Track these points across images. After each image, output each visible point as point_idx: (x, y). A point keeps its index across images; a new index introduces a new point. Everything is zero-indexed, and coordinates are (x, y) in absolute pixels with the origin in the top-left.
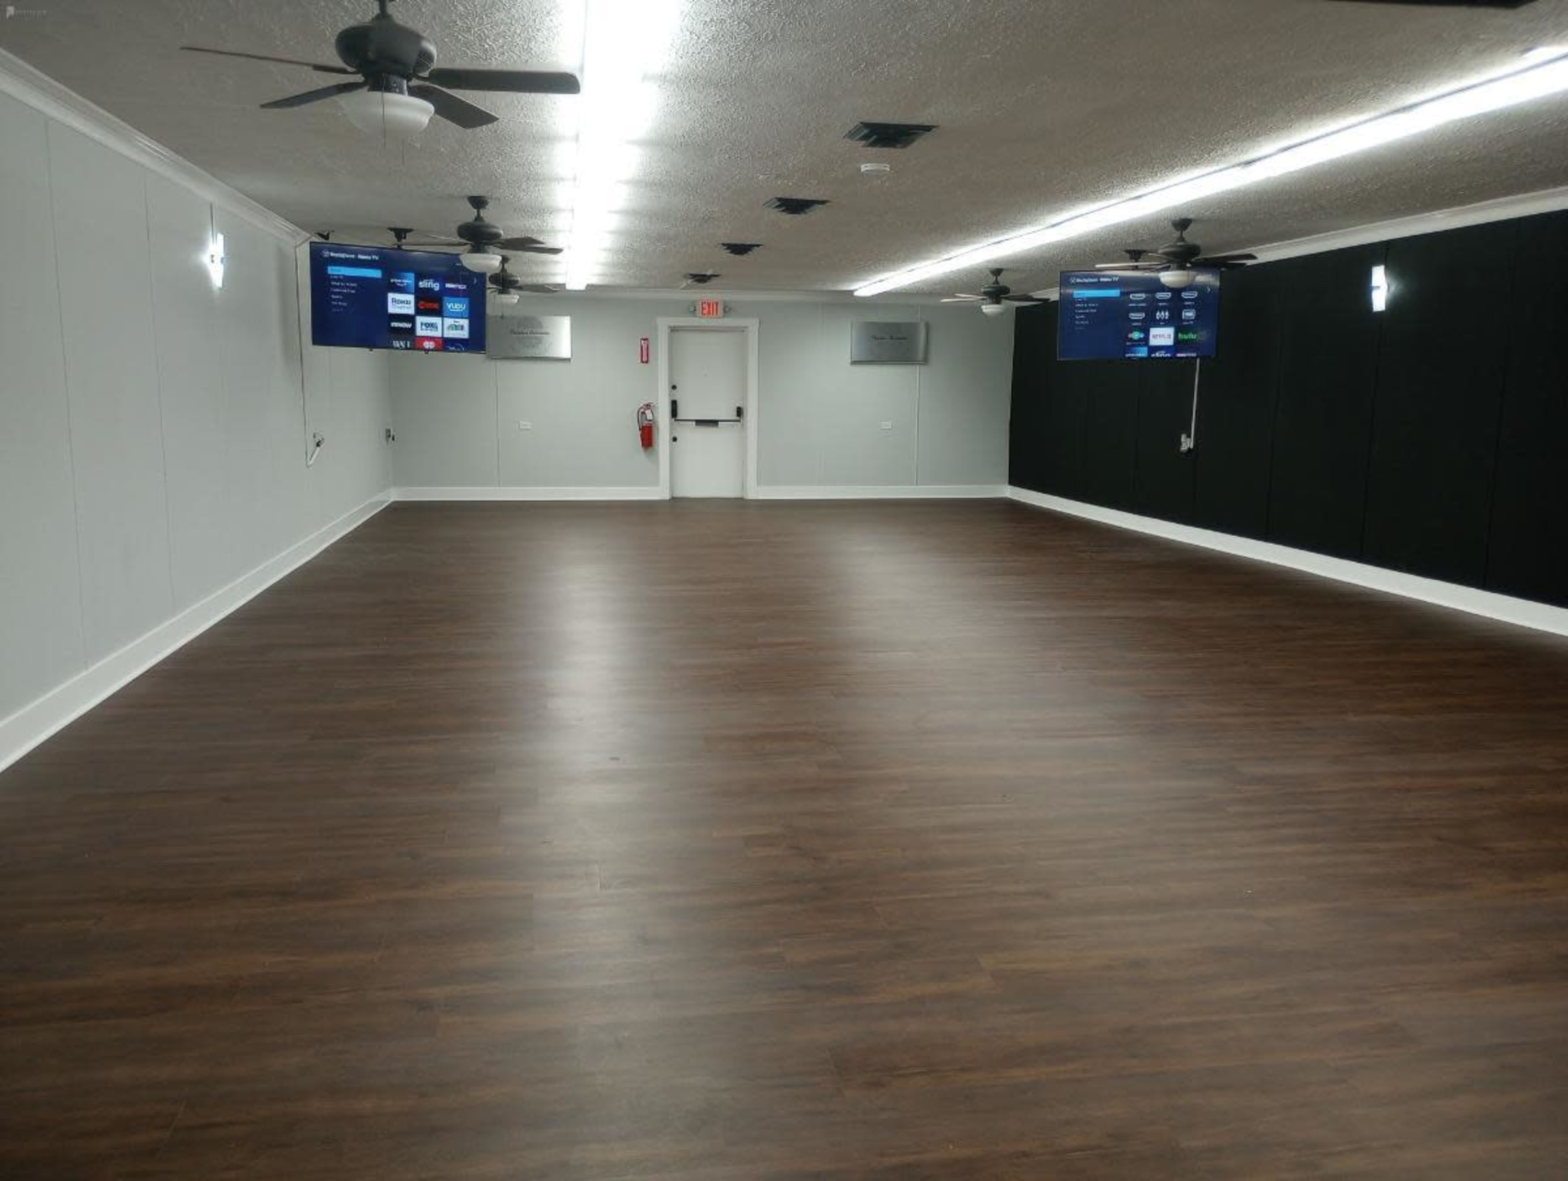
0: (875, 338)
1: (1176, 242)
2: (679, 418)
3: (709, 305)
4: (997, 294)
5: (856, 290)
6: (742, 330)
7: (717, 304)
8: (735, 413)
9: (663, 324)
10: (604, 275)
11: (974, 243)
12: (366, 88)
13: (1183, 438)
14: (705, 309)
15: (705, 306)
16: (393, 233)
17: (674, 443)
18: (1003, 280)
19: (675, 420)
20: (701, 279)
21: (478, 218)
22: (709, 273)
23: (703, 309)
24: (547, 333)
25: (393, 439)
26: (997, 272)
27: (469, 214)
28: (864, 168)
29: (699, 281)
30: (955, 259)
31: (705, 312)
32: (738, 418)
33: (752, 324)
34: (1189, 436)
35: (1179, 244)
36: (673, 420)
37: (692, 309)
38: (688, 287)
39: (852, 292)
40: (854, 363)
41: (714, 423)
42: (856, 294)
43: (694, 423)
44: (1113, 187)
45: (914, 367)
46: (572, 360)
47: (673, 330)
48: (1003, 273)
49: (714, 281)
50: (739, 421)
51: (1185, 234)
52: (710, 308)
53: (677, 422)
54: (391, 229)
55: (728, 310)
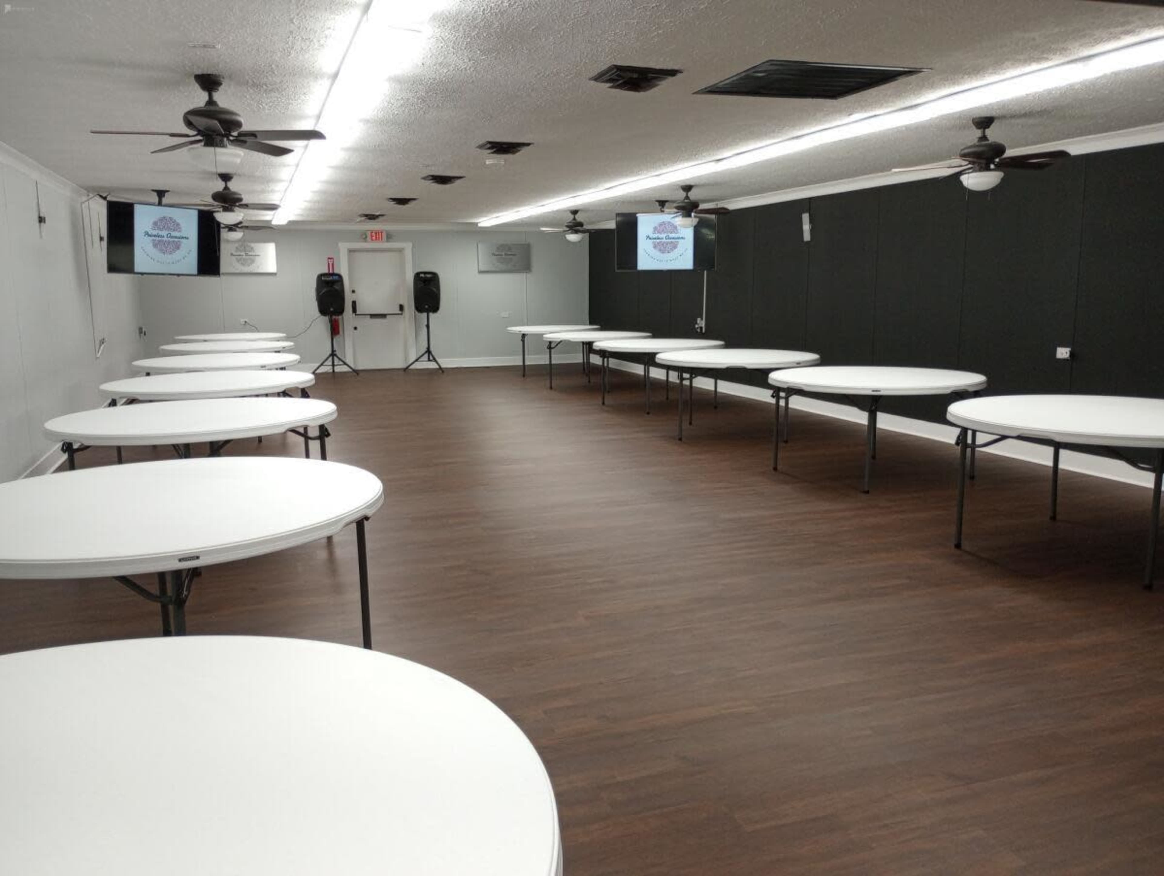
0: (494, 254)
1: (684, 199)
2: (358, 313)
3: (376, 233)
4: (575, 227)
5: (480, 222)
6: (401, 251)
7: (382, 233)
8: (398, 309)
9: (344, 247)
10: (302, 215)
11: (559, 197)
12: (203, 144)
13: (699, 320)
14: (373, 236)
15: (374, 234)
16: (155, 194)
17: (355, 331)
18: (579, 217)
19: (356, 315)
20: (372, 217)
21: (226, 188)
22: (377, 214)
23: (372, 236)
24: (258, 256)
25: (145, 334)
26: (575, 212)
27: (219, 186)
28: (488, 162)
29: (370, 219)
30: (547, 205)
31: (374, 238)
32: (400, 312)
33: (408, 247)
34: (702, 319)
35: (686, 201)
36: (354, 314)
37: (364, 236)
38: (360, 222)
39: (477, 223)
40: (480, 272)
41: (383, 316)
42: (480, 225)
43: (369, 316)
44: (641, 170)
45: (522, 274)
46: (278, 275)
47: (351, 251)
48: (579, 213)
49: (381, 218)
50: (402, 314)
51: (690, 194)
52: (377, 236)
53: (357, 316)
54: (153, 191)
55: (389, 237)
